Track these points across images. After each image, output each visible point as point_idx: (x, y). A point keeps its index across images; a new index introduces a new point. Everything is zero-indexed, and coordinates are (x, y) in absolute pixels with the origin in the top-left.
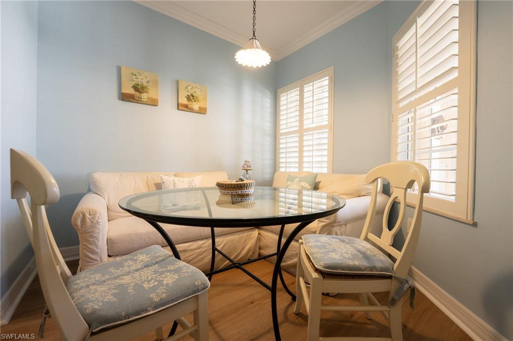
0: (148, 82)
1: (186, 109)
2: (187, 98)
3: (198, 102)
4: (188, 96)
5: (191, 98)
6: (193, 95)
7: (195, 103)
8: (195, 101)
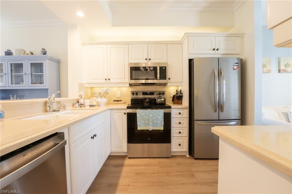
0: (266, 62)
1: (284, 72)
2: (285, 66)
3: (291, 67)
4: (286, 65)
5: (287, 65)
6: (288, 63)
7: (289, 68)
8: (289, 67)
